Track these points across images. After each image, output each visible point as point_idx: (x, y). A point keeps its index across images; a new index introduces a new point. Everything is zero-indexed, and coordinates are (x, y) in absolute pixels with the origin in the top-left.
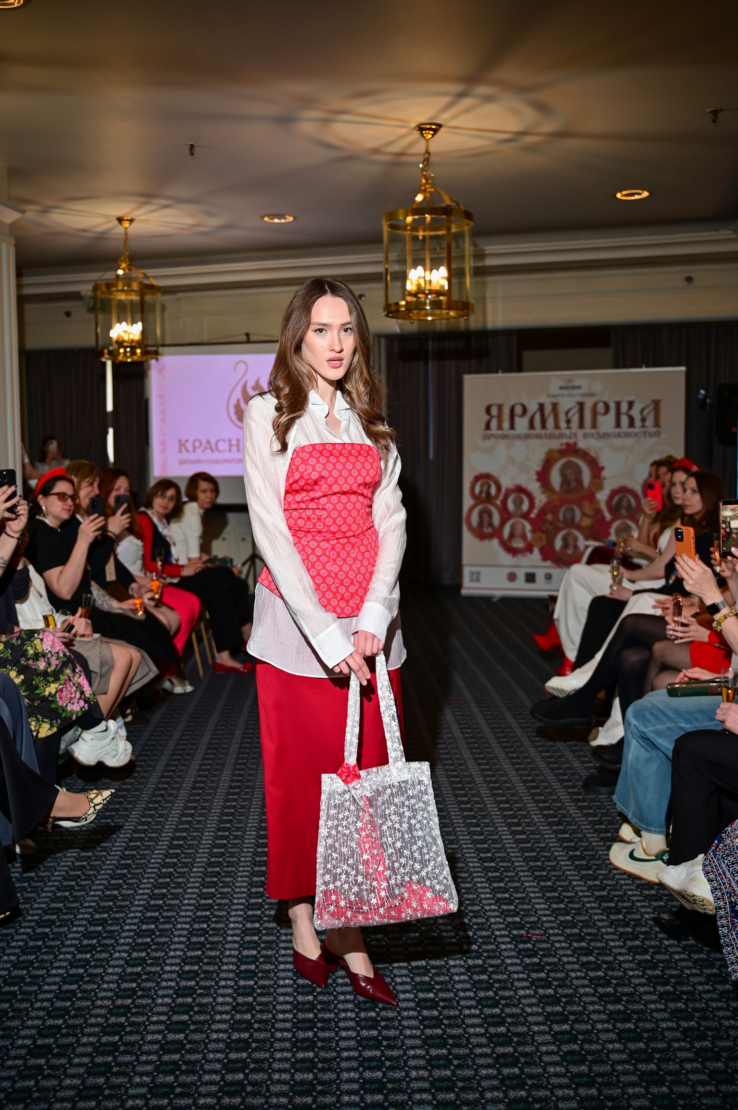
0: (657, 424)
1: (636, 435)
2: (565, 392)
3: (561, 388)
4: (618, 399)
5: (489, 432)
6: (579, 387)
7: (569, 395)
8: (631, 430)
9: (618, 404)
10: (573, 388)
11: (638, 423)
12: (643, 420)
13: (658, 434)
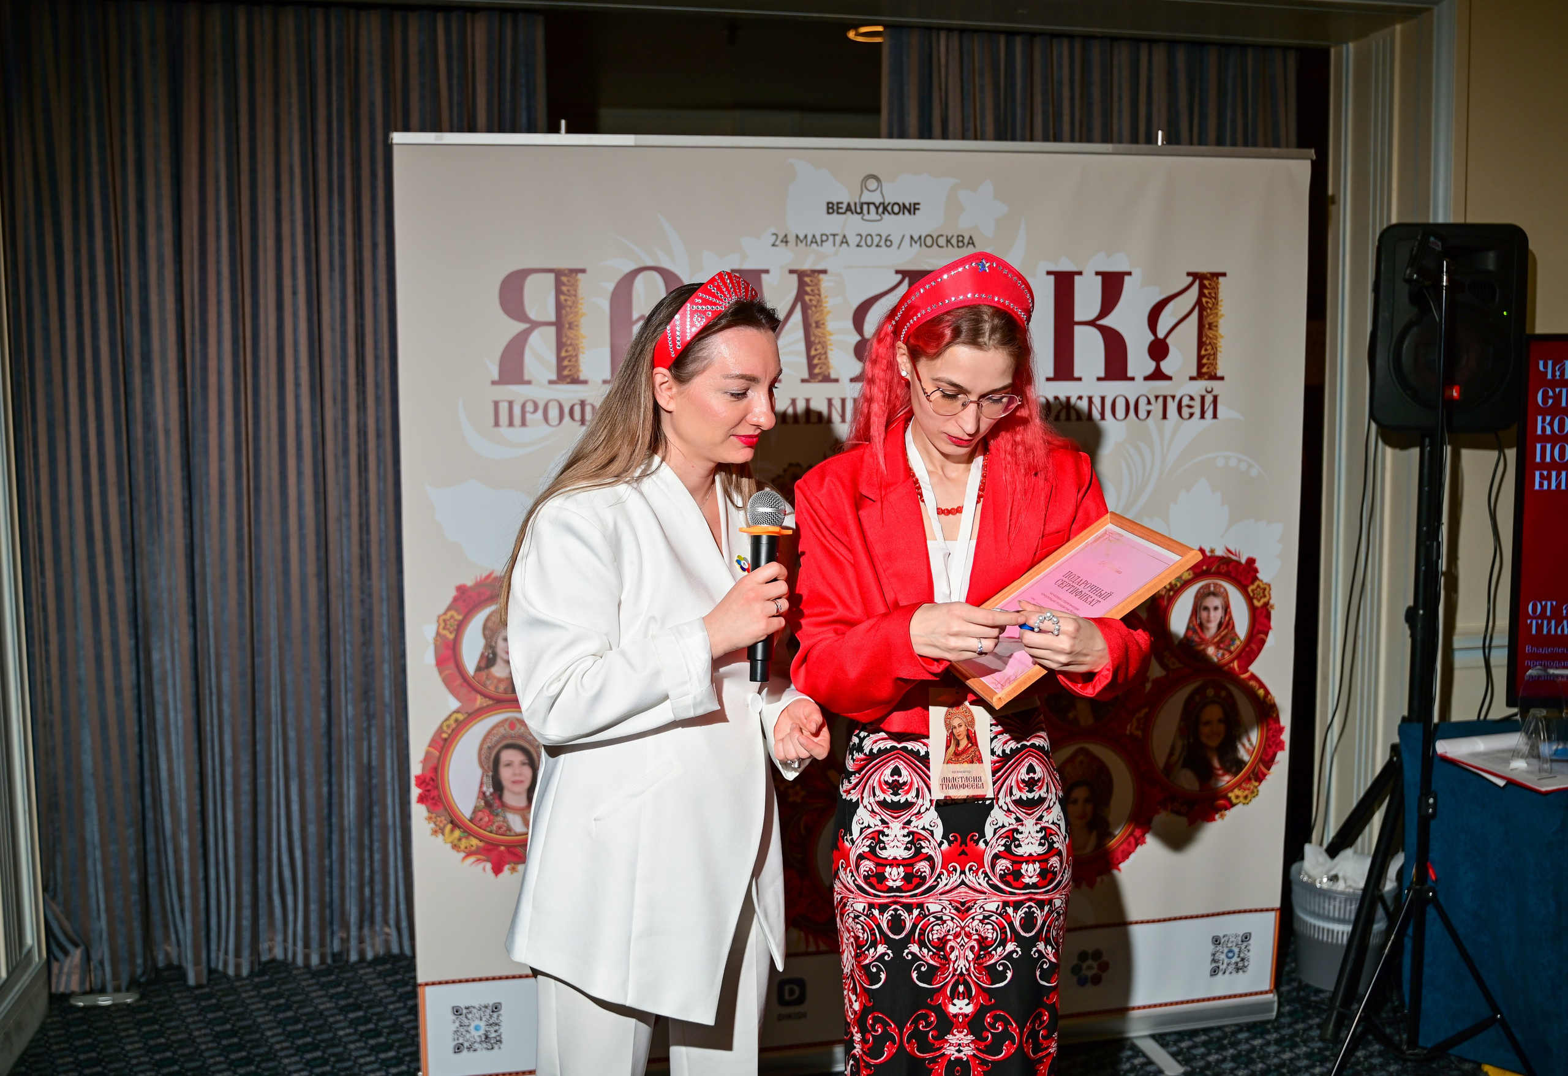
0: (1205, 369)
1: (1132, 408)
2: (852, 225)
3: (832, 208)
4: (1065, 265)
5: (517, 392)
6: (912, 209)
7: (865, 241)
8: (1114, 389)
9: (1064, 283)
10: (884, 208)
11: (1139, 362)
12: (1158, 350)
13: (1209, 406)
